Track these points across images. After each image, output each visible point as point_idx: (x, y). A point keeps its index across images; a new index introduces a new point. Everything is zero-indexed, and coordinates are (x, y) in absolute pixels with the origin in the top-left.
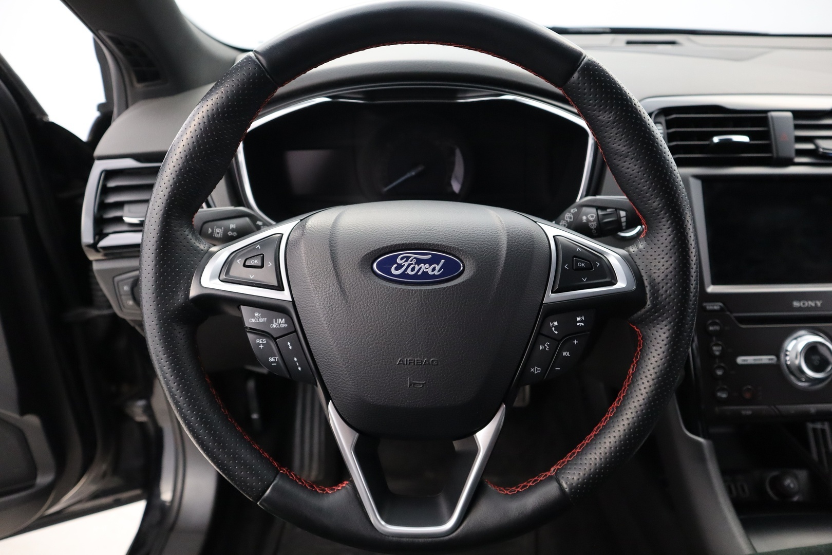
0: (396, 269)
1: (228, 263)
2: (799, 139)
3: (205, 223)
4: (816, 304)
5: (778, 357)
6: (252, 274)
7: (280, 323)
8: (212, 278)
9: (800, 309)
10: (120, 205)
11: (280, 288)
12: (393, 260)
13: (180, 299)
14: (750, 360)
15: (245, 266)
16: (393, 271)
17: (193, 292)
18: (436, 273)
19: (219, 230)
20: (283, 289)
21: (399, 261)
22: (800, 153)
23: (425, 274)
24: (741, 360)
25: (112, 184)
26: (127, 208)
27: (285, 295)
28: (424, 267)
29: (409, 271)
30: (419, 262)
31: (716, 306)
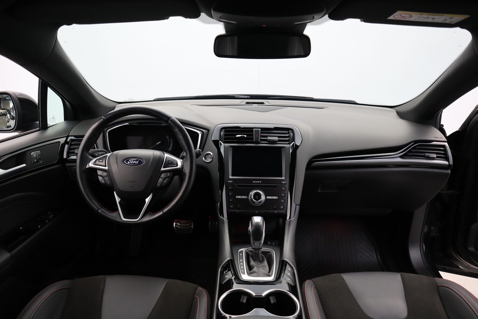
0: (129, 162)
1: (95, 161)
2: (262, 136)
3: (94, 152)
4: (260, 182)
5: (248, 197)
6: (100, 163)
7: (105, 174)
8: (92, 164)
9: (255, 183)
10: (74, 149)
11: (106, 166)
12: (128, 160)
13: (84, 168)
14: (239, 197)
15: (99, 162)
16: (128, 162)
17: (87, 167)
18: (137, 163)
19: (97, 154)
20: (106, 167)
21: (130, 161)
22: (262, 140)
23: (135, 163)
24: (237, 197)
25: (72, 143)
26: (76, 149)
27: (107, 168)
28: (135, 162)
29: (131, 163)
30: (134, 161)
31: (231, 181)
